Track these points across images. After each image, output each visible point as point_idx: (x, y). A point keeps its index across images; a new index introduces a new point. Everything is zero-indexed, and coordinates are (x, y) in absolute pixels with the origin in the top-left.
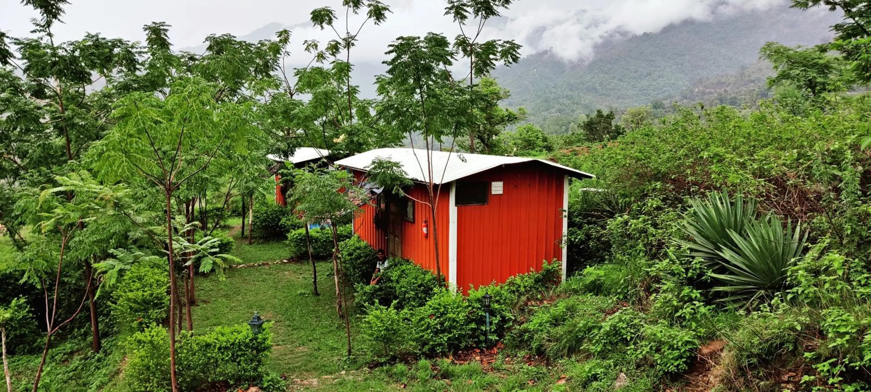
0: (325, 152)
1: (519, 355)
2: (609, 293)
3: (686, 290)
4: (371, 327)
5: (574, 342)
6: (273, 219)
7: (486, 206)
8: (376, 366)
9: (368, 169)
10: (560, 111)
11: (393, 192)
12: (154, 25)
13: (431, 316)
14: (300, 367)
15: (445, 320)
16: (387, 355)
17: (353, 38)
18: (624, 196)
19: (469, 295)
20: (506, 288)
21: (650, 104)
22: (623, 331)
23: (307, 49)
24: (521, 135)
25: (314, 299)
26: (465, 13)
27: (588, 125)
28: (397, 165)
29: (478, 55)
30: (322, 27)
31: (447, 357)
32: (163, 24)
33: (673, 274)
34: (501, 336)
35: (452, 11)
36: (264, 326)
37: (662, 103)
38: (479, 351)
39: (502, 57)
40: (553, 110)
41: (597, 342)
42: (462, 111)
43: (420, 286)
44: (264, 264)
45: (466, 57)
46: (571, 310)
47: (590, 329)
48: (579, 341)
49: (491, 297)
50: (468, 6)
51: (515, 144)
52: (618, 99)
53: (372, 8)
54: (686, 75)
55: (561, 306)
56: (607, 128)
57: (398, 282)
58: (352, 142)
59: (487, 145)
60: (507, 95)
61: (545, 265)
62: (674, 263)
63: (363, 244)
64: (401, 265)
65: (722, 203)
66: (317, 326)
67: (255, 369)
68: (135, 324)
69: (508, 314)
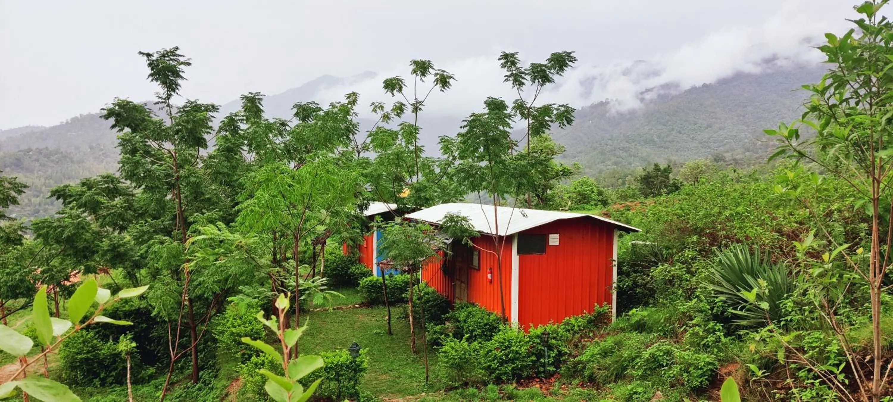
0: (394, 206)
1: (573, 382)
2: (652, 331)
3: (712, 324)
4: (447, 357)
5: (620, 370)
6: (343, 268)
7: (544, 256)
8: (451, 389)
9: (441, 223)
10: (616, 163)
11: (463, 243)
12: (250, 95)
13: (497, 349)
14: (385, 390)
15: (509, 352)
16: (459, 381)
17: (421, 103)
18: (667, 248)
19: (529, 332)
20: (562, 327)
21: (710, 157)
22: (660, 358)
23: (374, 110)
24: (575, 189)
25: (388, 337)
26: (523, 81)
27: (645, 179)
28: (465, 219)
29: (534, 117)
30: (393, 94)
31: (512, 384)
32: (258, 94)
33: (701, 311)
34: (557, 367)
35: (511, 79)
36: (360, 352)
37: (723, 156)
38: (538, 380)
39: (557, 119)
40: (609, 163)
41: (638, 369)
42: (524, 174)
43: (486, 325)
44: (338, 308)
45: (523, 119)
46: (619, 344)
47: (633, 359)
48: (625, 368)
49: (549, 334)
50: (526, 74)
51: (569, 197)
52: (677, 151)
53: (438, 76)
54: (748, 126)
55: (609, 341)
56: (665, 182)
57: (465, 322)
58: (419, 197)
59: (541, 199)
60: (562, 150)
61: (597, 307)
62: (702, 301)
63: (431, 289)
64: (468, 307)
65: (742, 253)
66: (395, 359)
67: (354, 388)
68: (239, 355)
69: (563, 349)
